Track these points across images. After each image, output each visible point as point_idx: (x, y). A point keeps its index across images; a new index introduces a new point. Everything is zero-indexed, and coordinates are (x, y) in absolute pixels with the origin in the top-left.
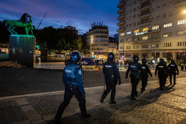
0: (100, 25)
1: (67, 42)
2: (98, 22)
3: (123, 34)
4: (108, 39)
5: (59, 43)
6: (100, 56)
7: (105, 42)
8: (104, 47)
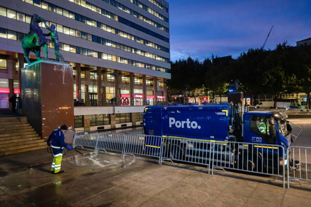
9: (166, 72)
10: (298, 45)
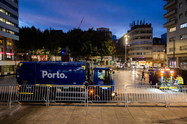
0: (141, 23)
1: (94, 45)
2: (138, 21)
3: (173, 29)
4: (151, 41)
5: (84, 47)
6: (141, 63)
7: (148, 44)
8: (146, 51)
9: (15, 34)
10: (97, 30)
